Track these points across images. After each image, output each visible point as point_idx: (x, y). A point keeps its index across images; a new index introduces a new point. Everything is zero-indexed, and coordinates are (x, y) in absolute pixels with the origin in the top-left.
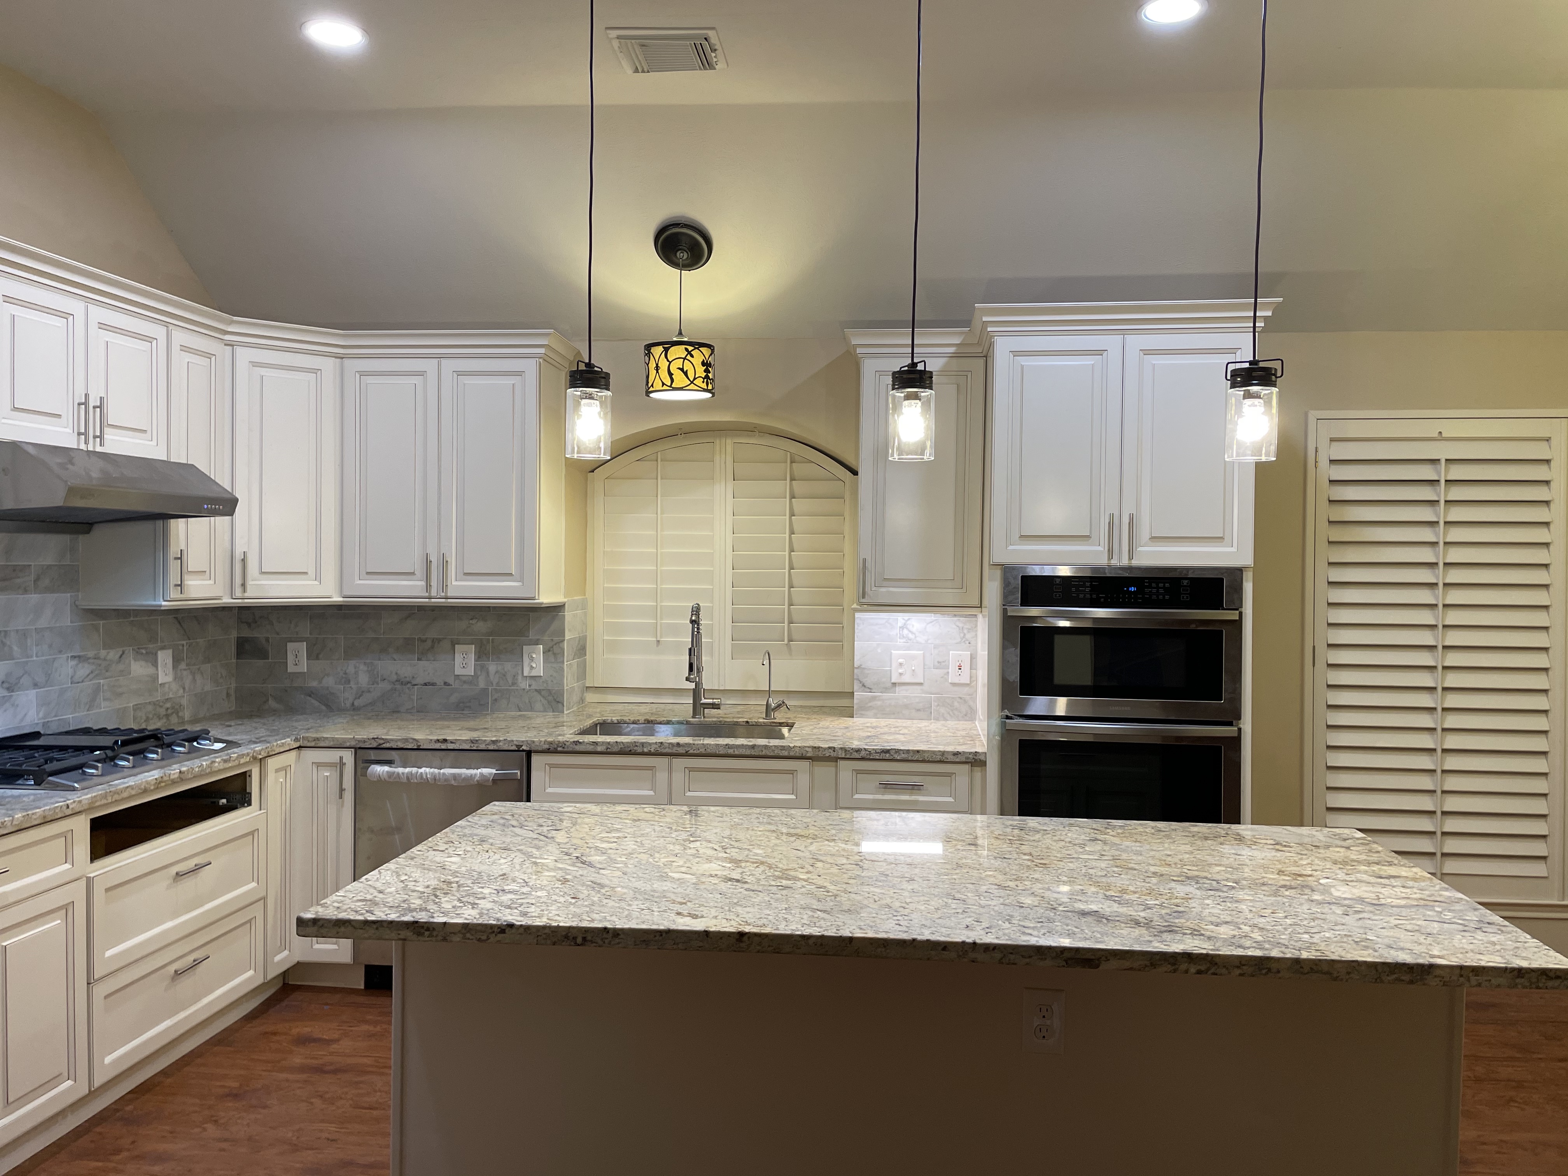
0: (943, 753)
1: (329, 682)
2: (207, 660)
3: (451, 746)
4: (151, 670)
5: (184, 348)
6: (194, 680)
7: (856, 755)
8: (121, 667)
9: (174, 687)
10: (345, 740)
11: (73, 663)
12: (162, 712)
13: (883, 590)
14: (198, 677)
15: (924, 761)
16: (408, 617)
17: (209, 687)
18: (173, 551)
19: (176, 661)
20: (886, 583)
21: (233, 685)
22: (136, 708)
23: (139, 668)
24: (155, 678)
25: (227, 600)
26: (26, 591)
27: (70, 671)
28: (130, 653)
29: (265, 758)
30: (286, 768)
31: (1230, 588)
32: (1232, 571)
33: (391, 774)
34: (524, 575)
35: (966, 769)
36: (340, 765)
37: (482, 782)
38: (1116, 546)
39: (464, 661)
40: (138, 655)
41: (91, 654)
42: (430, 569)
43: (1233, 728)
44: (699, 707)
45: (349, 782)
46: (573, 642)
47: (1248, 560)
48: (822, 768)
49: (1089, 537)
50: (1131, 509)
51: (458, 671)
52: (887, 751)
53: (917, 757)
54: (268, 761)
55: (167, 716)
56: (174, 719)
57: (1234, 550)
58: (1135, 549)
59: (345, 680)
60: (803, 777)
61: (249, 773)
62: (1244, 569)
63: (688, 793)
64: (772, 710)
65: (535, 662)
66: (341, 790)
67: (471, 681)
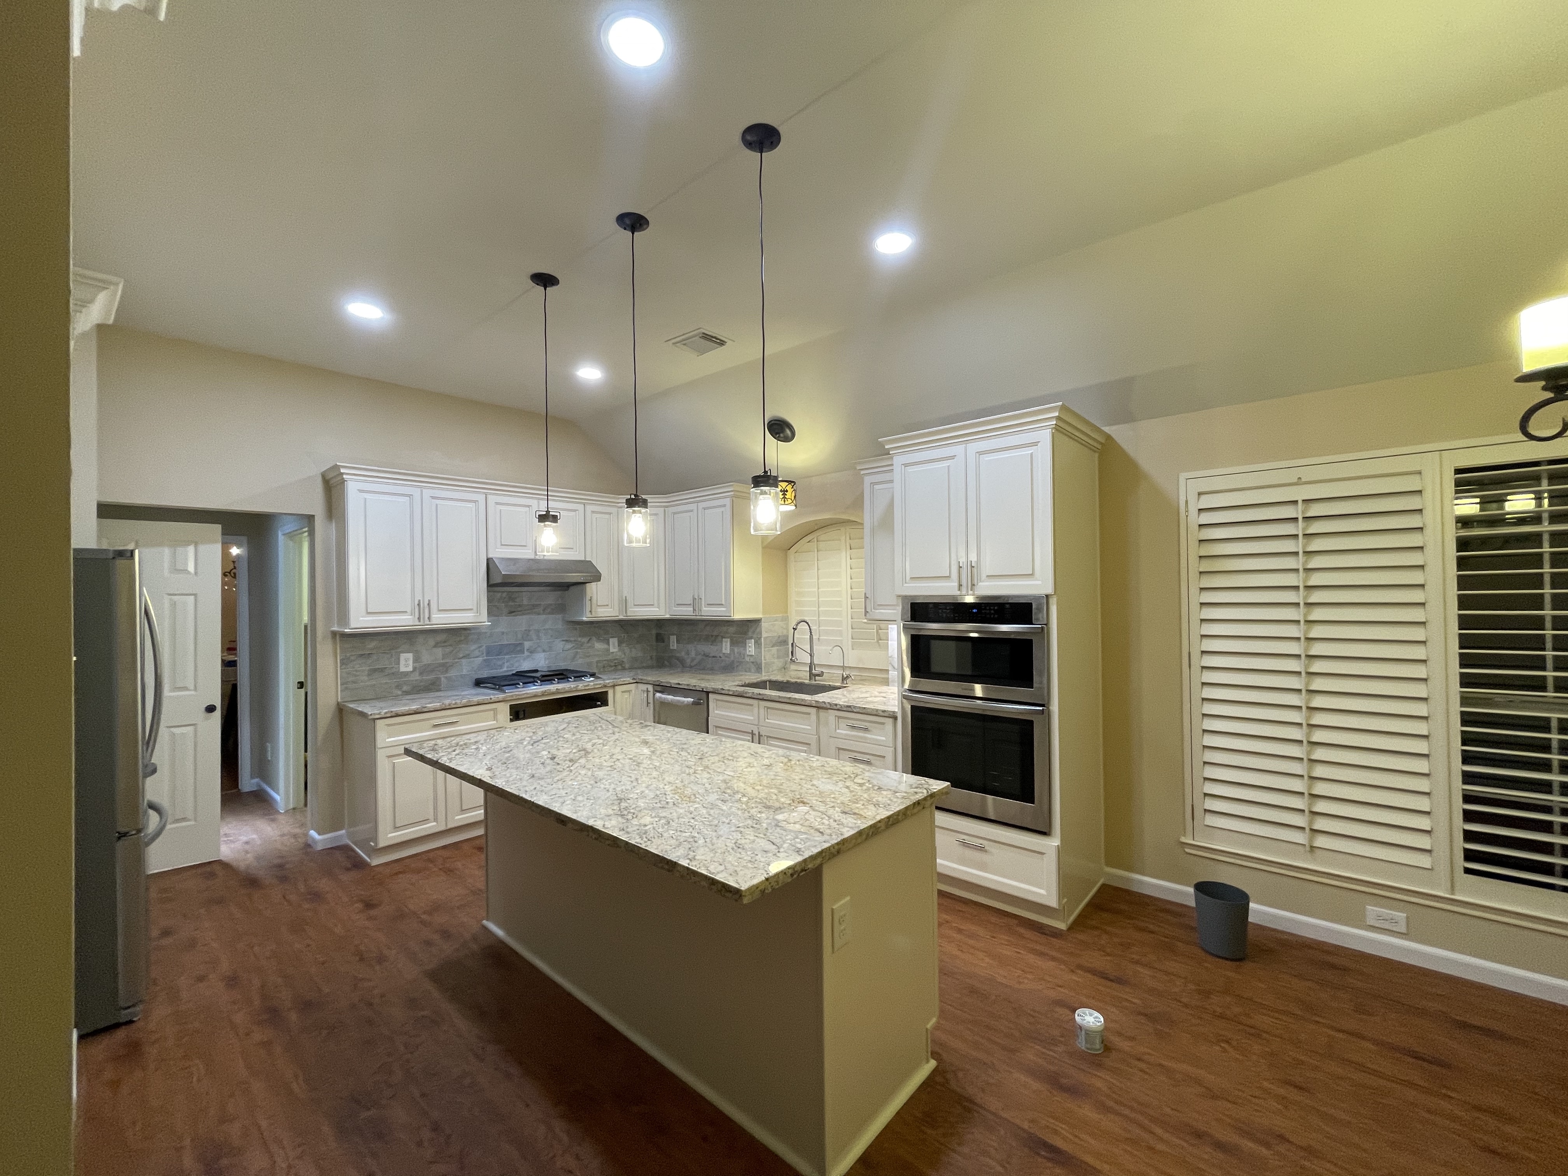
0: (877, 710)
1: (683, 654)
2: (639, 643)
3: (680, 687)
4: (606, 646)
5: (593, 512)
6: (631, 651)
7: (835, 707)
8: (590, 645)
9: (619, 653)
10: (650, 681)
11: (564, 642)
12: (613, 664)
13: (877, 611)
14: (634, 650)
15: (867, 714)
17: (640, 654)
18: (588, 598)
19: (620, 643)
20: (879, 607)
21: (655, 654)
22: (598, 662)
23: (599, 646)
24: (608, 650)
25: (621, 617)
26: (539, 614)
27: (562, 646)
28: (594, 638)
29: (614, 686)
30: (629, 691)
31: (1040, 609)
32: (1038, 598)
33: (660, 698)
34: (727, 604)
35: (890, 720)
36: (648, 691)
37: (688, 705)
38: (964, 583)
39: (726, 647)
40: (599, 640)
41: (572, 639)
42: (695, 602)
43: (1041, 708)
44: (812, 676)
45: (651, 700)
46: (766, 638)
47: (1049, 590)
48: (822, 713)
49: (949, 577)
50: (973, 557)
51: (724, 651)
52: (850, 707)
53: (864, 712)
54: (617, 687)
55: (615, 666)
56: (620, 667)
57: (1040, 582)
58: (976, 584)
59: (688, 653)
60: (814, 717)
61: (606, 692)
62: (1047, 596)
63: (767, 720)
64: (844, 679)
65: (751, 648)
66: (648, 703)
67: (728, 657)
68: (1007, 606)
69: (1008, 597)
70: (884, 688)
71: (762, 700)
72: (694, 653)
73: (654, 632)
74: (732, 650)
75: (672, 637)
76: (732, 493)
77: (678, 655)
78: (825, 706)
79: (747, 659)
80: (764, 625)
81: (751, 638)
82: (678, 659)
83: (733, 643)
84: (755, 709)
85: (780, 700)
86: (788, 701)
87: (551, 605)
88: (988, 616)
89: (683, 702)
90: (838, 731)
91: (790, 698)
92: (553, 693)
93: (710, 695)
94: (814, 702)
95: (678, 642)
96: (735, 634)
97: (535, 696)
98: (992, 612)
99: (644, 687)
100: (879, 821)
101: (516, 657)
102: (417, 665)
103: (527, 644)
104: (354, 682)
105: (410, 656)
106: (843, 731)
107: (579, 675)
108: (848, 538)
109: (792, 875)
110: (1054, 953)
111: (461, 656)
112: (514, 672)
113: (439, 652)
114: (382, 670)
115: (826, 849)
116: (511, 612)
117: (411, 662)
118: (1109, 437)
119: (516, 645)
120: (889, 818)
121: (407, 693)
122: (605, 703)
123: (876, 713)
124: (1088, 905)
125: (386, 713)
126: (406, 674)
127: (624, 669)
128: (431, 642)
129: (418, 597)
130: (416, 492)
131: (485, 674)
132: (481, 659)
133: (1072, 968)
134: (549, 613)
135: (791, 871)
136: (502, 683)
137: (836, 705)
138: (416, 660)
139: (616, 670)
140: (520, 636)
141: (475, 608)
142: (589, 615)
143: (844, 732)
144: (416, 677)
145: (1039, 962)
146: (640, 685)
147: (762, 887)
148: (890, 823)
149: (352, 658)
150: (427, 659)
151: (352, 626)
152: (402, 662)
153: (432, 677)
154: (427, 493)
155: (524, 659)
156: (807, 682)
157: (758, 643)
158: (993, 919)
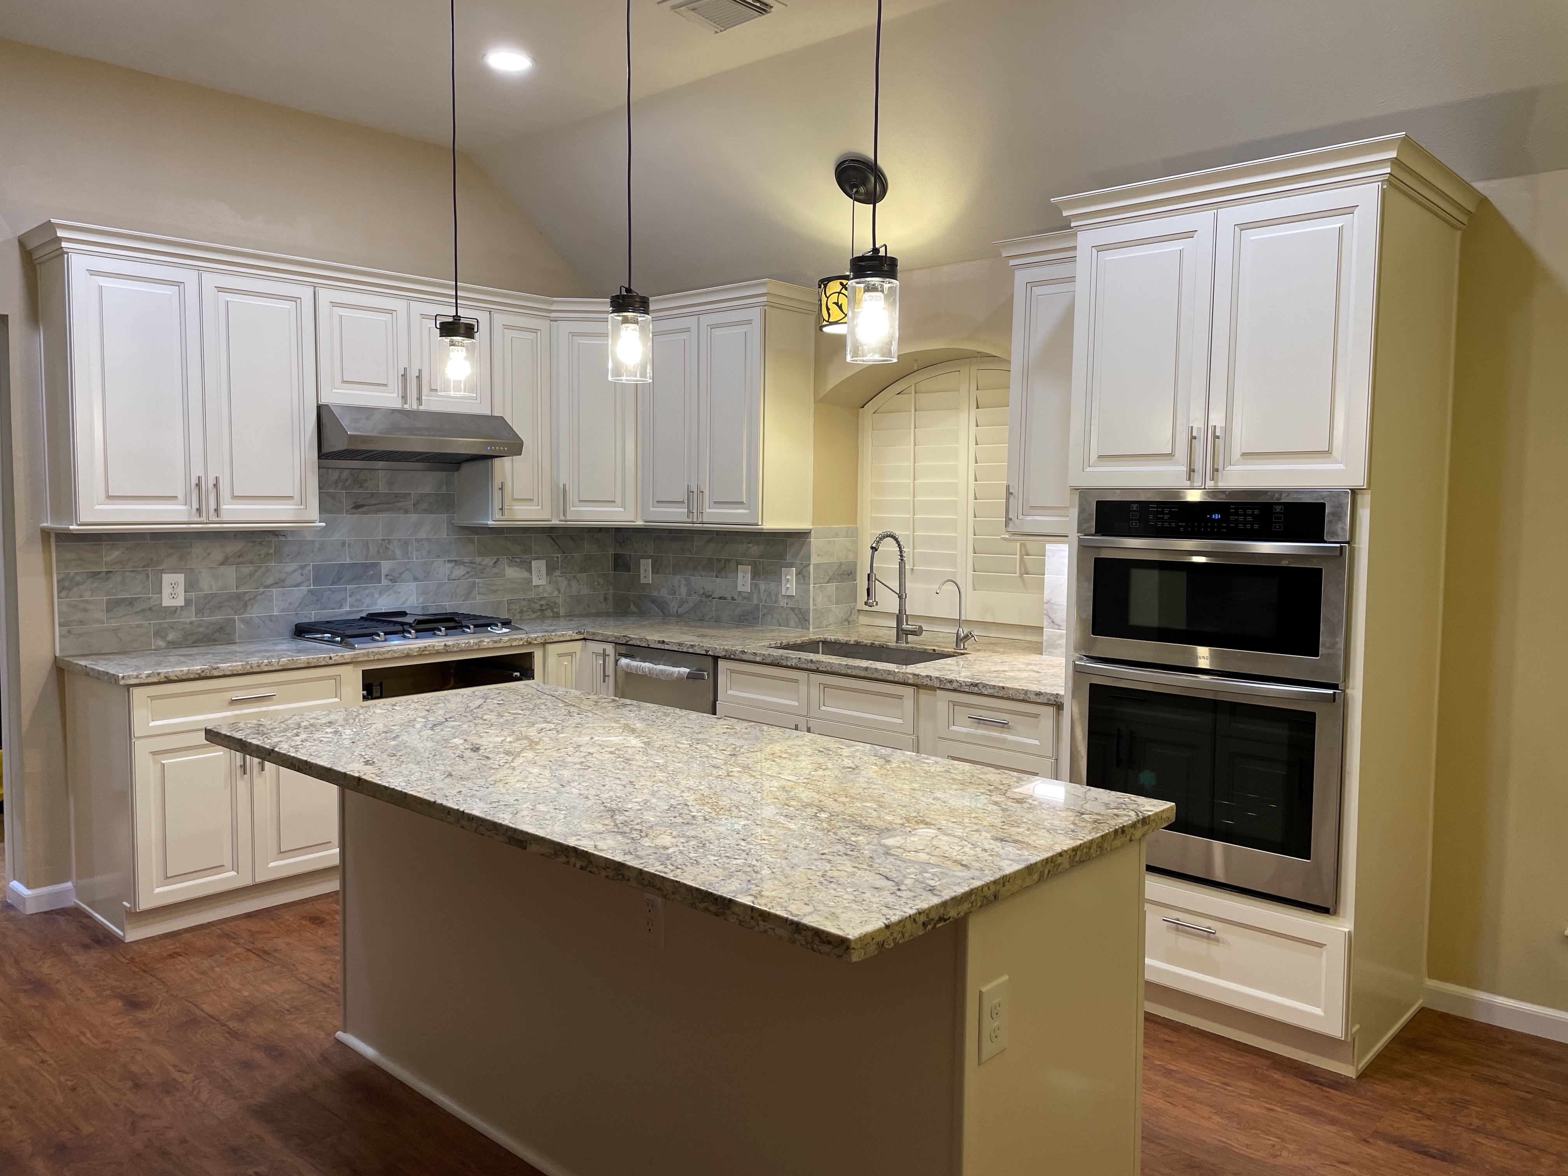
0: (1026, 692)
1: (664, 592)
2: (583, 570)
3: (667, 647)
4: (525, 574)
5: (506, 327)
6: (570, 585)
7: (949, 686)
8: (495, 570)
9: (549, 588)
10: (609, 636)
11: (450, 565)
12: (537, 607)
13: (1029, 518)
14: (574, 584)
15: (1008, 699)
16: (709, 541)
17: (585, 591)
18: (497, 483)
19: (550, 569)
20: (1032, 511)
21: (612, 591)
22: (510, 602)
23: (512, 573)
24: (529, 581)
25: (555, 522)
26: (406, 512)
27: (448, 572)
28: (504, 561)
29: (544, 644)
30: (571, 654)
31: (1338, 516)
32: (1336, 494)
33: (628, 665)
34: (752, 501)
35: (1050, 710)
36: (605, 655)
37: (680, 679)
38: (1198, 465)
39: (744, 580)
40: (512, 562)
41: (466, 560)
42: (692, 497)
43: (1331, 692)
44: (901, 633)
45: (610, 671)
46: (817, 566)
47: (1358, 480)
48: (924, 696)
49: (1171, 455)
50: (1217, 419)
51: (740, 588)
52: (976, 685)
53: (1002, 694)
54: (550, 647)
55: (542, 610)
56: (549, 613)
57: (1341, 466)
58: (1221, 468)
59: (673, 592)
60: (909, 703)
61: (530, 655)
62: (1354, 491)
63: (823, 708)
64: (961, 640)
65: (790, 583)
66: (605, 676)
67: (748, 597)
68: (1278, 509)
69: (1280, 492)
70: (1034, 658)
71: (817, 671)
72: (683, 590)
73: (611, 551)
74: (755, 586)
75: (642, 561)
76: (764, 299)
77: (656, 593)
78: (930, 683)
79: (783, 603)
80: (813, 541)
81: (791, 565)
82: (654, 601)
83: (755, 575)
84: (803, 688)
85: (849, 671)
86: (862, 674)
87: (427, 495)
88: (1241, 526)
89: (672, 673)
90: (953, 728)
91: (866, 669)
92: (438, 653)
93: (721, 663)
94: (911, 676)
95: (655, 571)
96: (761, 556)
97: (408, 656)
98: (1249, 519)
99: (598, 647)
100: (1060, 854)
101: (366, 588)
102: (193, 595)
103: (386, 566)
104: (81, 622)
105: (180, 578)
106: (962, 729)
107: (483, 624)
108: (973, 386)
109: (924, 924)
110: (1333, 1113)
111: (270, 581)
112: (364, 615)
113: (230, 573)
114: (131, 602)
115: (977, 889)
116: (357, 507)
117: (181, 590)
118: (1483, 201)
119: (366, 567)
120: (1075, 850)
121: (174, 645)
122: (527, 673)
123: (1024, 697)
124: (1395, 1039)
125: (149, 676)
126: (173, 611)
127: (557, 616)
128: (217, 555)
129: (197, 471)
130: (189, 277)
131: (311, 615)
132: (304, 588)
133: (1365, 1136)
134: (425, 511)
135: (923, 918)
136: (348, 632)
137: (951, 682)
138: (190, 586)
139: (543, 618)
140: (373, 550)
141: (297, 496)
142: (498, 516)
143: (965, 730)
144: (190, 617)
145: (1308, 1125)
146: (590, 644)
147: (880, 939)
148: (1077, 858)
149: (78, 578)
150: (208, 584)
151: (83, 519)
152: (166, 591)
153: (218, 617)
154: (211, 280)
155: (380, 594)
156: (892, 644)
157: (803, 575)
158: (1225, 1056)
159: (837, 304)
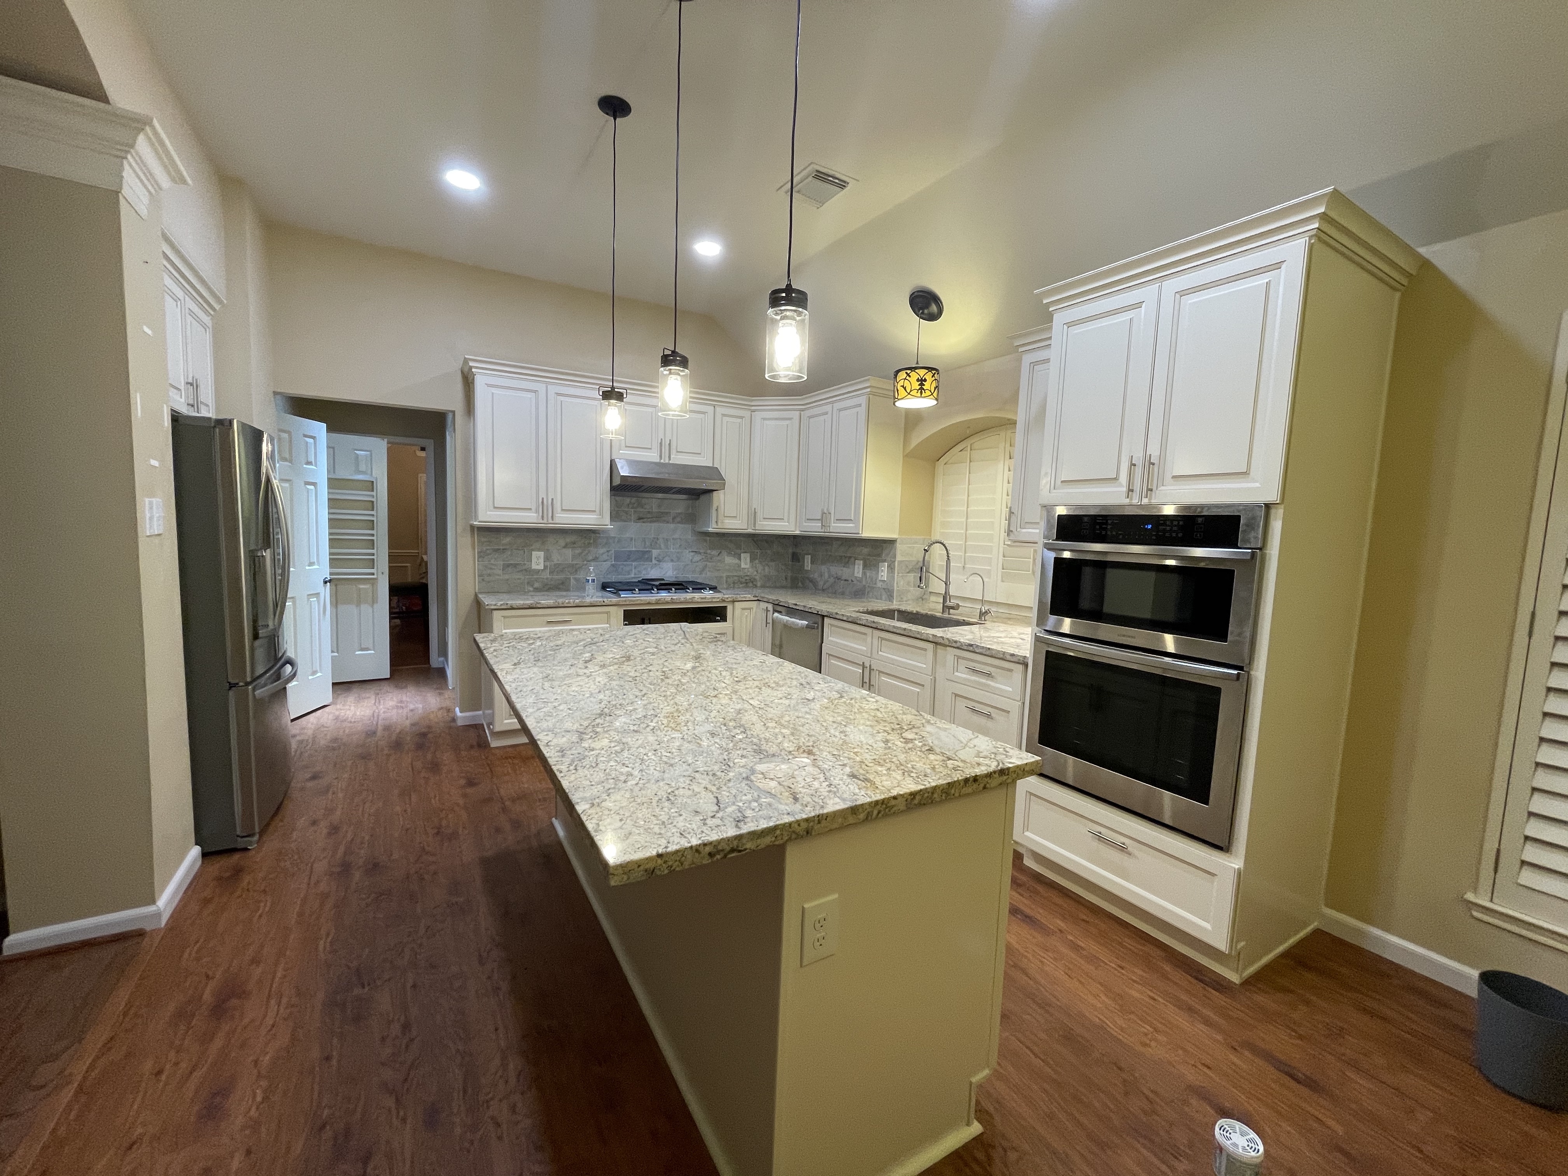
0: (1004, 653)
1: (816, 575)
2: (772, 560)
3: (798, 608)
4: (737, 561)
5: (723, 415)
6: (764, 569)
7: (954, 645)
8: (719, 558)
9: (751, 570)
10: (770, 599)
11: (692, 554)
12: (743, 580)
13: (1024, 530)
14: (767, 568)
15: (992, 656)
17: (774, 573)
18: (715, 507)
19: (752, 559)
20: (1027, 526)
21: (789, 575)
22: (728, 577)
23: (729, 560)
24: (739, 566)
25: (750, 531)
26: (668, 522)
27: (691, 557)
28: (724, 553)
29: (734, 601)
30: (750, 609)
31: (1251, 526)
32: (1251, 508)
33: (777, 617)
34: (856, 519)
35: (1021, 667)
36: (767, 611)
37: (801, 629)
38: (1137, 487)
39: (858, 570)
40: (729, 554)
41: (702, 551)
42: (824, 517)
43: (1235, 672)
44: (946, 608)
45: (770, 621)
46: (900, 562)
47: (1272, 495)
48: (940, 650)
49: (1116, 479)
50: (1154, 450)
51: (856, 575)
52: (971, 645)
53: (989, 653)
54: (736, 603)
55: (747, 583)
56: (751, 585)
57: (1257, 485)
58: (1154, 488)
59: (821, 575)
60: (930, 654)
61: (726, 607)
62: (1268, 506)
63: (880, 653)
64: (983, 614)
65: (884, 572)
66: (767, 623)
67: (860, 581)
68: (1200, 520)
69: (1202, 507)
71: (876, 628)
72: (826, 575)
73: (790, 551)
74: (864, 574)
75: (806, 556)
76: (869, 390)
77: (812, 576)
78: (945, 642)
79: (879, 585)
80: (899, 546)
81: (885, 561)
82: (811, 581)
83: (865, 566)
84: (869, 639)
85: (895, 630)
86: (902, 632)
87: (679, 514)
88: (1167, 535)
89: (798, 625)
90: (956, 674)
91: (905, 629)
92: (667, 603)
93: (825, 619)
94: (931, 636)
95: (812, 562)
96: (869, 555)
97: (649, 603)
98: (1175, 528)
99: (763, 605)
100: (895, 798)
101: (644, 565)
102: (548, 564)
103: (655, 552)
104: (489, 575)
105: (541, 554)
106: (962, 675)
107: (699, 587)
108: (1008, 445)
109: (711, 855)
111: (591, 558)
112: (640, 579)
113: (569, 552)
114: (515, 566)
115: (784, 825)
116: (640, 519)
117: (542, 560)
118: (1426, 264)
119: (644, 553)
120: (913, 794)
121: (537, 590)
122: (724, 619)
123: (1002, 657)
124: (1285, 955)
125: (501, 605)
126: (538, 571)
127: (756, 586)
128: (562, 542)
129: (542, 495)
130: (541, 388)
131: (613, 578)
132: (609, 563)
133: (1234, 1044)
134: (679, 522)
135: (708, 849)
136: (620, 588)
137: (956, 642)
138: (547, 559)
139: (747, 587)
140: (648, 544)
141: (598, 510)
142: (714, 526)
143: (964, 676)
144: (546, 575)
146: (761, 603)
147: (651, 866)
148: (916, 801)
149: (488, 552)
150: (556, 558)
151: (480, 519)
152: (534, 560)
153: (561, 576)
154: (553, 390)
155: (652, 568)
156: (939, 615)
157: (891, 568)
159: (903, 386)
